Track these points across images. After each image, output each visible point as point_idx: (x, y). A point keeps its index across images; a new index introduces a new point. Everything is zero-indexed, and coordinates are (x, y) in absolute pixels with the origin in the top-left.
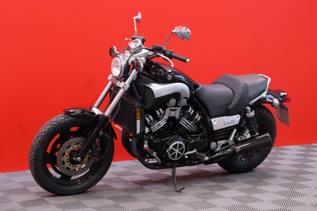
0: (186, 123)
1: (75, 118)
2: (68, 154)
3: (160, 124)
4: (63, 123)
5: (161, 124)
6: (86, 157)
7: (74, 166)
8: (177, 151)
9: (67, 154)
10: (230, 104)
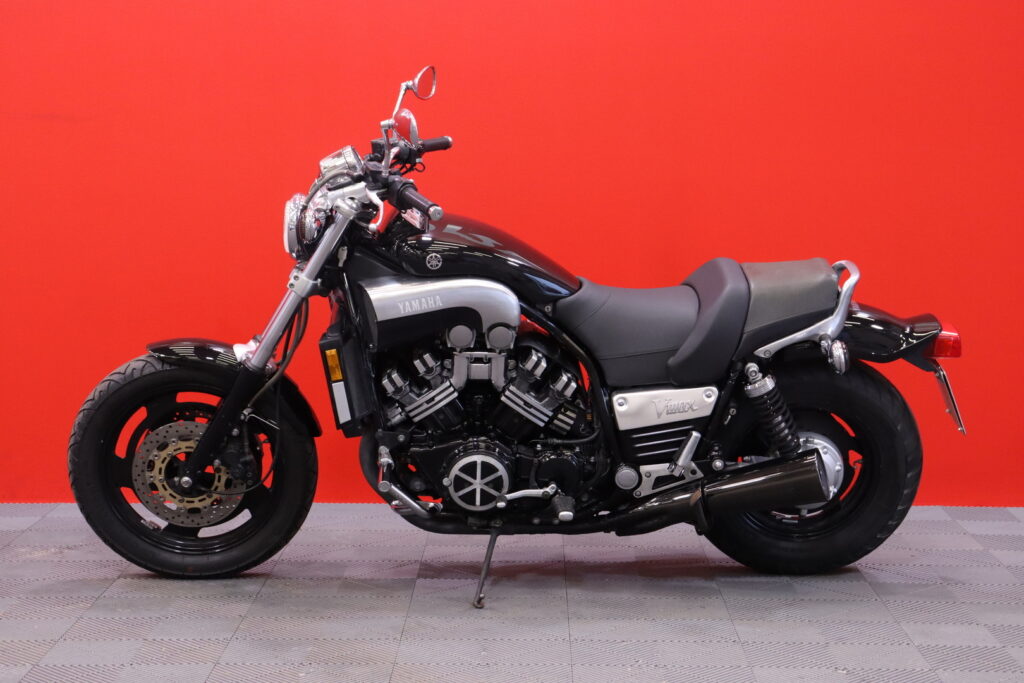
0: (521, 403)
1: (173, 367)
2: (164, 466)
3: (433, 399)
4: (139, 378)
5: (437, 399)
6: (220, 477)
7: (186, 499)
8: (478, 484)
9: (159, 465)
10: (673, 352)
